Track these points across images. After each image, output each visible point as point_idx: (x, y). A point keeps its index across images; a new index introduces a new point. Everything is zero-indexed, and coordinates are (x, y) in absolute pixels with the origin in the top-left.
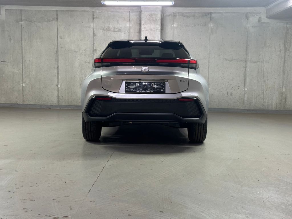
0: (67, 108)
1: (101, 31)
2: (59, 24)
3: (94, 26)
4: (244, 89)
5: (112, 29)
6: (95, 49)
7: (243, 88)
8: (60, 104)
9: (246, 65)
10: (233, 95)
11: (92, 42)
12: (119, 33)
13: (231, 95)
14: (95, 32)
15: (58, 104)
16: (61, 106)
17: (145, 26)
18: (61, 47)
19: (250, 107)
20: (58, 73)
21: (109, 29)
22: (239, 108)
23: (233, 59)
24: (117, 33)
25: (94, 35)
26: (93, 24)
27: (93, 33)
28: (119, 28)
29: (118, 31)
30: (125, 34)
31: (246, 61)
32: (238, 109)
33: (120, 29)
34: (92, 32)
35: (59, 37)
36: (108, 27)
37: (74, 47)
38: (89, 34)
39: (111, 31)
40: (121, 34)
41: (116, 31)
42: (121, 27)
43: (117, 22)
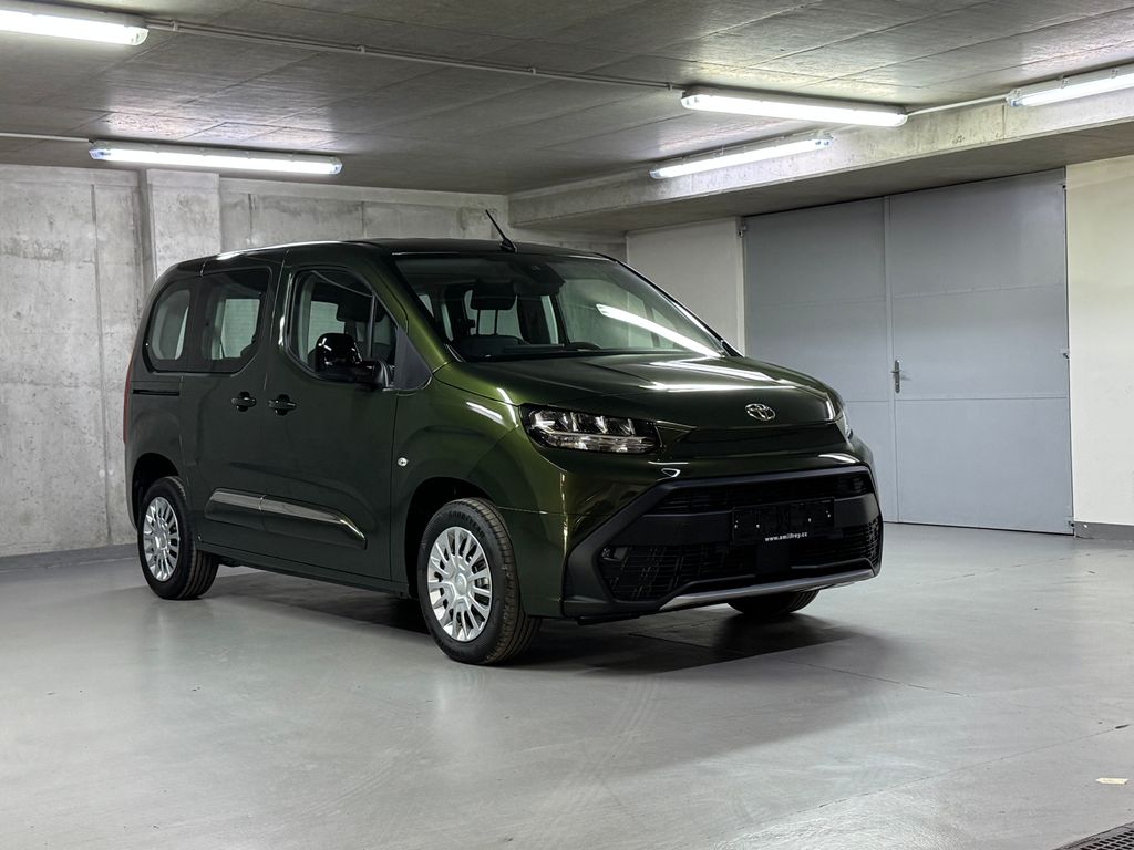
5: (31, 250)
12: (58, 263)
17: (169, 241)
21: (14, 250)
24: (47, 263)
28: (57, 246)
29: (52, 259)
30: (79, 267)
33: (60, 251)
36: (14, 241)
39: (25, 257)
40: (64, 269)
41: (46, 258)
42: (64, 242)
43: (46, 224)
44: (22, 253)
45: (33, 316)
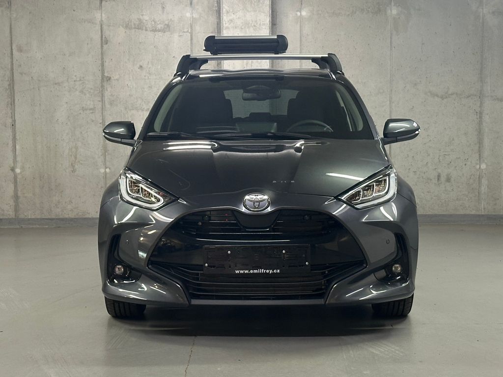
0: (38, 226)
1: (121, 31)
2: (14, 16)
3: (103, 19)
4: (478, 167)
5: (150, 26)
6: (106, 74)
7: (477, 164)
8: (22, 216)
9: (480, 107)
10: (452, 179)
11: (100, 57)
12: (168, 34)
13: (448, 180)
14: (107, 33)
15: (16, 215)
16: (23, 220)
17: (233, 16)
18: (21, 74)
19: (494, 209)
20: (14, 139)
21: (140, 26)
22: (468, 212)
23: (450, 92)
24: (160, 34)
25: (104, 41)
26: (100, 14)
27: (102, 37)
28: (167, 22)
29: (163, 31)
31: (481, 95)
32: (465, 215)
33: (168, 26)
34: (100, 33)
35: (14, 47)
36: (140, 20)
37: (53, 72)
38: (91, 40)
39: (146, 30)
40: (170, 37)
41: (159, 31)
42: (171, 20)
43: (160, 8)
44: (144, 28)
45: (150, 68)
